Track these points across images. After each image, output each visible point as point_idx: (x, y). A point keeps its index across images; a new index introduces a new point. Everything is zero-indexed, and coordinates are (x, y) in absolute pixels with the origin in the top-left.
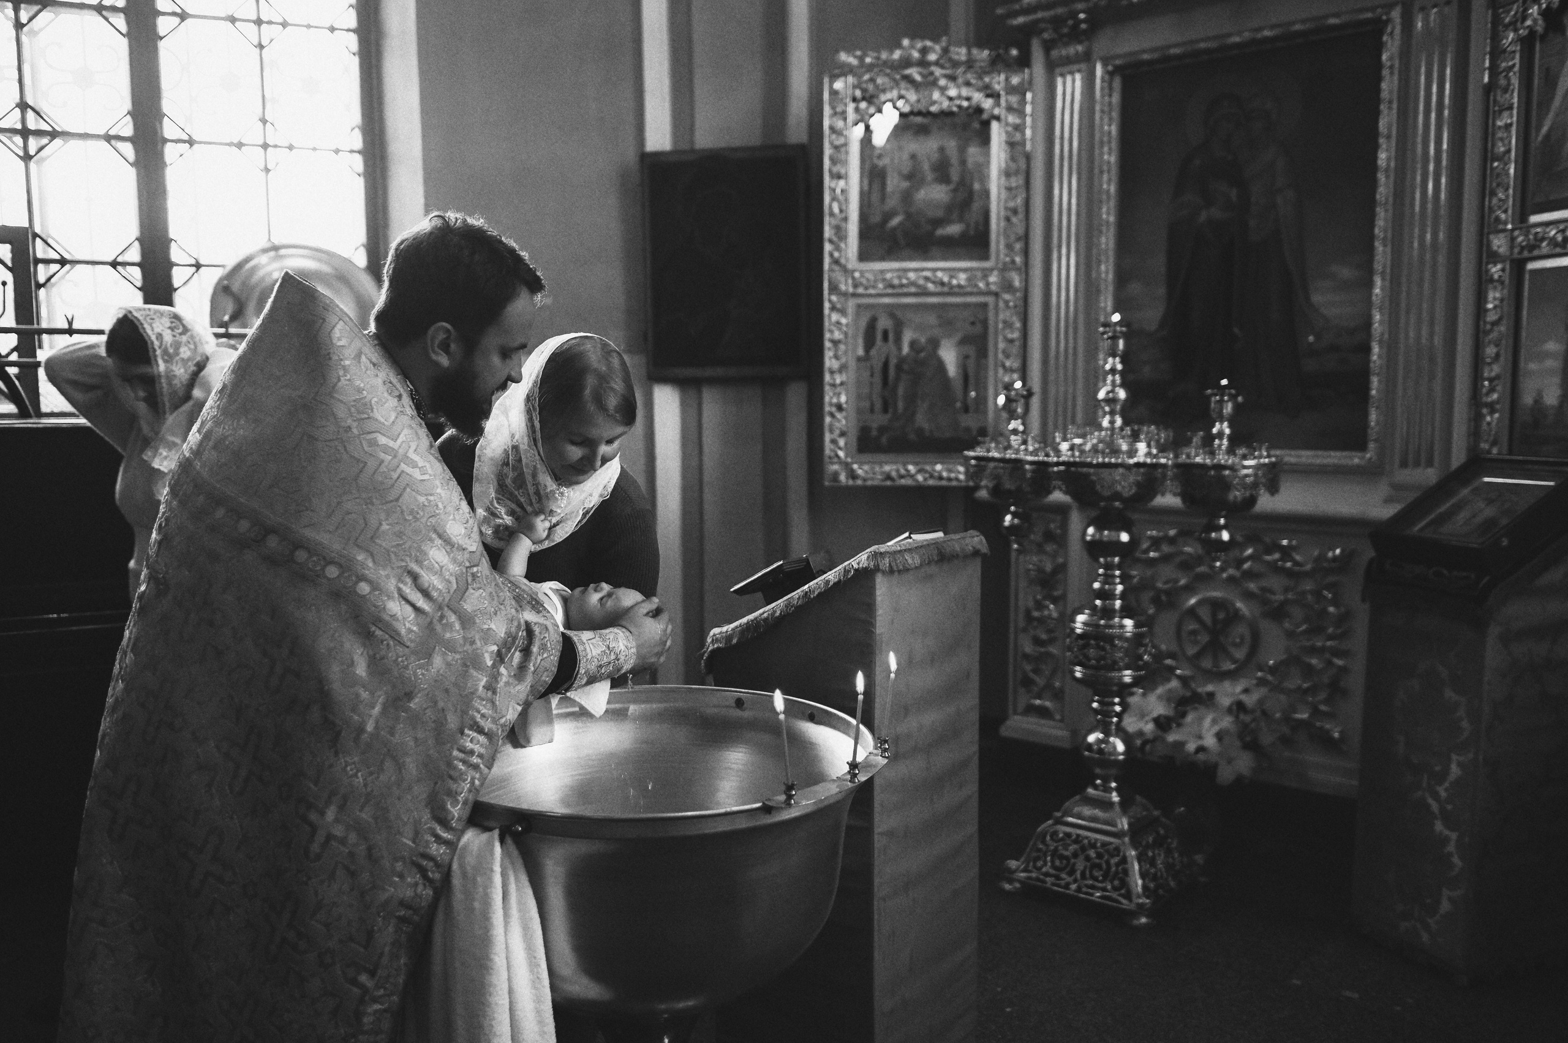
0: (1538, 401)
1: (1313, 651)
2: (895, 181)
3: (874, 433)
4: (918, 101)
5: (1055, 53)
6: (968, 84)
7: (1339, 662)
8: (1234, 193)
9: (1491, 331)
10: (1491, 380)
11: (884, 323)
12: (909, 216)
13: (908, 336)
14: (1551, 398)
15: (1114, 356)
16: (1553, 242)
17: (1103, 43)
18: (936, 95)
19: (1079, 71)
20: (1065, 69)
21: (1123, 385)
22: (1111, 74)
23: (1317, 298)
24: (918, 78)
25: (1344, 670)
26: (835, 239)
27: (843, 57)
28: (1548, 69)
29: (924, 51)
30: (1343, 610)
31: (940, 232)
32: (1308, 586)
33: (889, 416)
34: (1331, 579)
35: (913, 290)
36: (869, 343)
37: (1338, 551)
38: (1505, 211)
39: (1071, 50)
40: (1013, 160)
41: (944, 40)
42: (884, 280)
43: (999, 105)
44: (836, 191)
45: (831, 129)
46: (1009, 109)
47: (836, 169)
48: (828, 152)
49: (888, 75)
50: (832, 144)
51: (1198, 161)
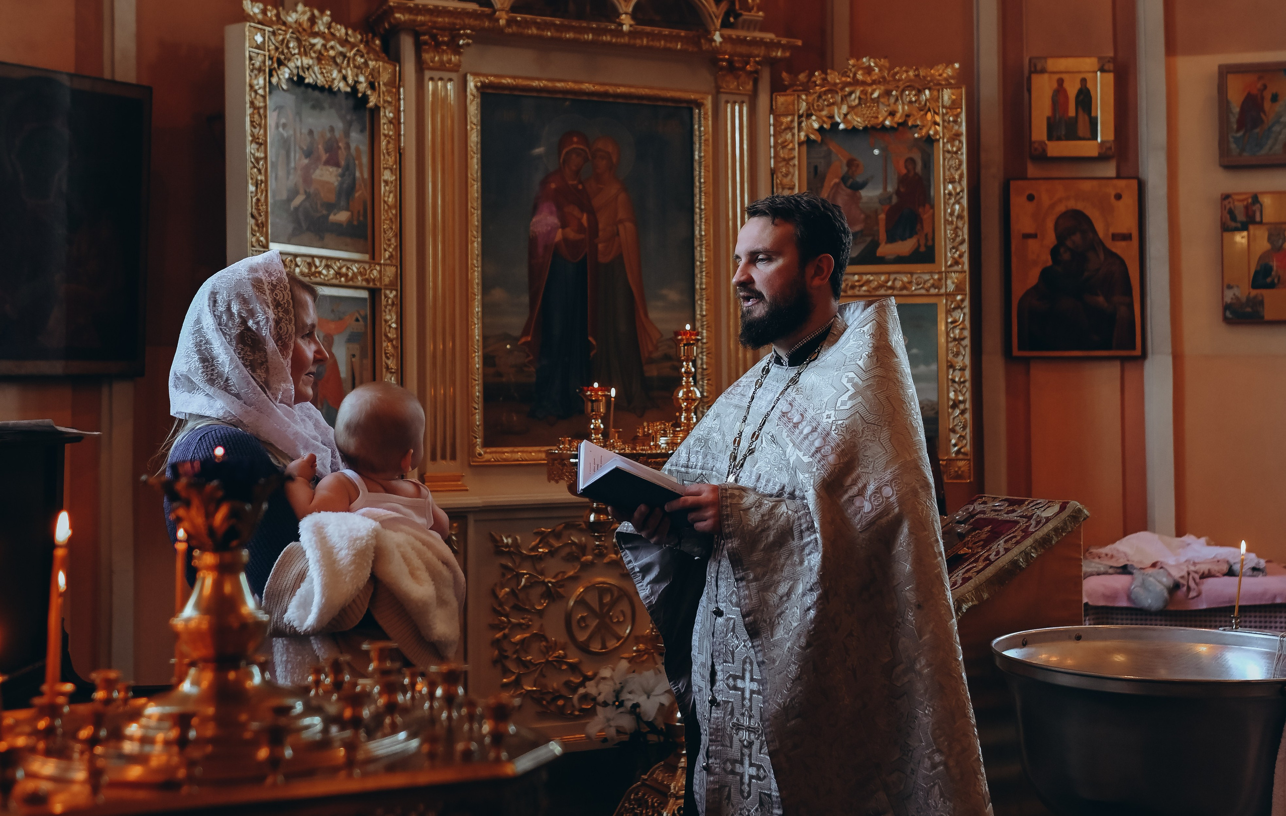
2: (298, 155)
5: (425, 56)
6: (357, 67)
8: (585, 220)
17: (473, 58)
19: (450, 80)
20: (436, 74)
26: (255, 213)
28: (816, 168)
39: (445, 58)
40: (389, 154)
41: (328, 13)
42: (297, 265)
43: (379, 96)
44: (257, 160)
45: (251, 86)
46: (385, 101)
47: (256, 131)
48: (249, 111)
49: (298, 40)
50: (252, 103)
51: (553, 186)
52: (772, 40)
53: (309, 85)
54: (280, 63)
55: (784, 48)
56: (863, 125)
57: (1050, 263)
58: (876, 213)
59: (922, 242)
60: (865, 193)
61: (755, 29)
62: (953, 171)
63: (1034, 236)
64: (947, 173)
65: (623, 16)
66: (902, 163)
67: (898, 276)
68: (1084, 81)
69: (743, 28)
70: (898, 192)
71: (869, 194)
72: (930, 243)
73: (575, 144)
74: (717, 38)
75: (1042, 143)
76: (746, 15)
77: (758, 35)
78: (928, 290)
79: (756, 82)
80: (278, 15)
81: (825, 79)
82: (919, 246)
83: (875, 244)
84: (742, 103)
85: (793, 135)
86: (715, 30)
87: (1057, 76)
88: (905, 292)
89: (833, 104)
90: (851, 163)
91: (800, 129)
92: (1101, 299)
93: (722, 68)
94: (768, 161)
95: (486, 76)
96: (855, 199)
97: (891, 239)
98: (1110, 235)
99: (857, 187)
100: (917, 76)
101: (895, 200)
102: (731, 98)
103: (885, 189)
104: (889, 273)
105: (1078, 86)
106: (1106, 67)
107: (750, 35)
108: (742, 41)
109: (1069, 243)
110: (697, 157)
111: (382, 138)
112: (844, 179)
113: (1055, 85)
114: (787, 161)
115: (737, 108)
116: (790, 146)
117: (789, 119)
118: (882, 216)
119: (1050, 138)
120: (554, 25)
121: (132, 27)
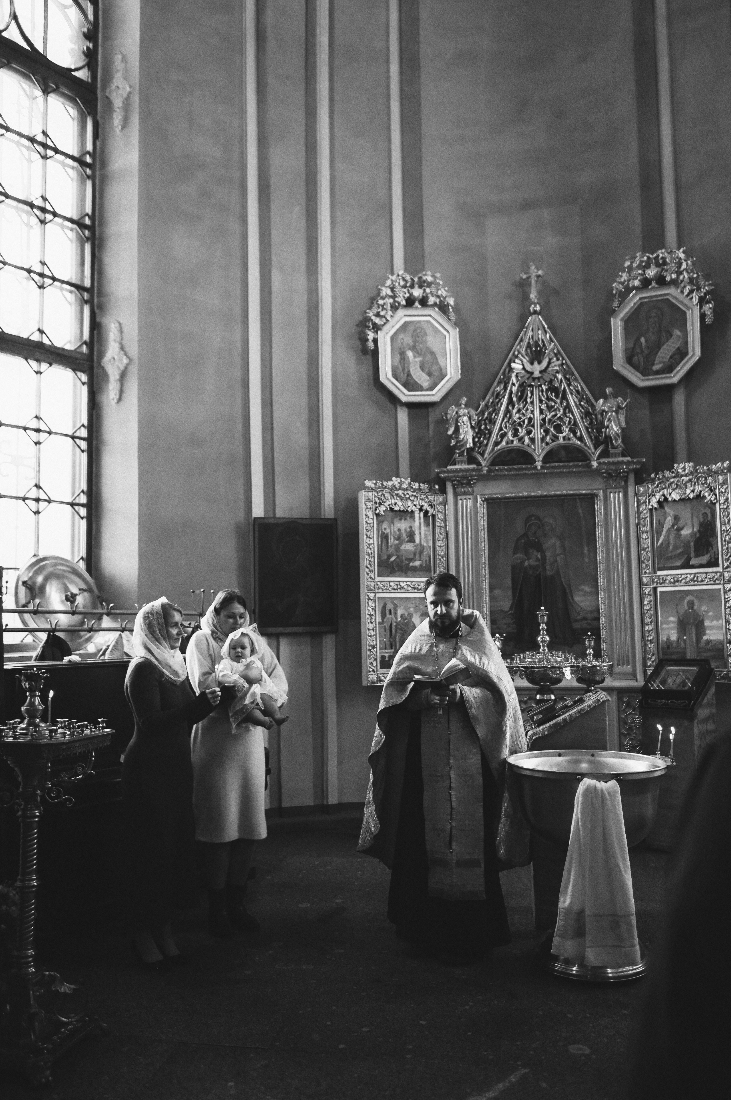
0: (668, 639)
2: (392, 540)
3: (387, 659)
4: (403, 505)
5: (458, 490)
6: (422, 500)
8: (539, 556)
9: (646, 613)
10: (649, 631)
11: (390, 606)
12: (398, 556)
13: (399, 612)
14: (674, 637)
15: (543, 623)
16: (670, 582)
17: (478, 488)
18: (410, 503)
19: (470, 499)
20: (463, 497)
21: (547, 634)
22: (483, 501)
23: (577, 599)
24: (403, 496)
26: (369, 566)
27: (367, 483)
28: (659, 521)
29: (401, 483)
31: (411, 564)
33: (393, 650)
35: (402, 591)
36: (383, 615)
38: (648, 569)
39: (466, 490)
40: (441, 534)
41: (409, 479)
42: (390, 586)
43: (435, 509)
44: (369, 544)
45: (366, 515)
46: (438, 511)
47: (368, 534)
48: (365, 526)
49: (389, 493)
50: (366, 522)
51: (523, 541)
52: (628, 461)
53: (396, 511)
54: (380, 504)
55: (634, 463)
56: (679, 498)
58: (689, 542)
59: (712, 556)
60: (683, 532)
61: (619, 457)
62: (725, 518)
64: (722, 519)
65: (537, 463)
66: (701, 516)
67: (699, 575)
69: (612, 457)
70: (699, 531)
71: (686, 532)
72: (716, 556)
73: (533, 520)
74: (595, 464)
76: (612, 451)
77: (620, 459)
78: (715, 581)
79: (626, 482)
80: (382, 484)
81: (663, 476)
82: (711, 559)
83: (689, 559)
84: (620, 492)
85: (646, 505)
86: (594, 460)
88: (703, 583)
89: (665, 488)
90: (676, 518)
91: (649, 502)
93: (605, 477)
94: (633, 520)
95: (486, 495)
96: (678, 535)
97: (697, 556)
99: (679, 530)
100: (708, 470)
101: (698, 535)
102: (613, 490)
103: (693, 529)
104: (695, 574)
107: (615, 460)
108: (613, 463)
110: (597, 521)
111: (437, 528)
112: (673, 526)
114: (645, 519)
115: (616, 495)
116: (645, 512)
117: (644, 499)
118: (692, 544)
120: (515, 469)
121: (332, 495)
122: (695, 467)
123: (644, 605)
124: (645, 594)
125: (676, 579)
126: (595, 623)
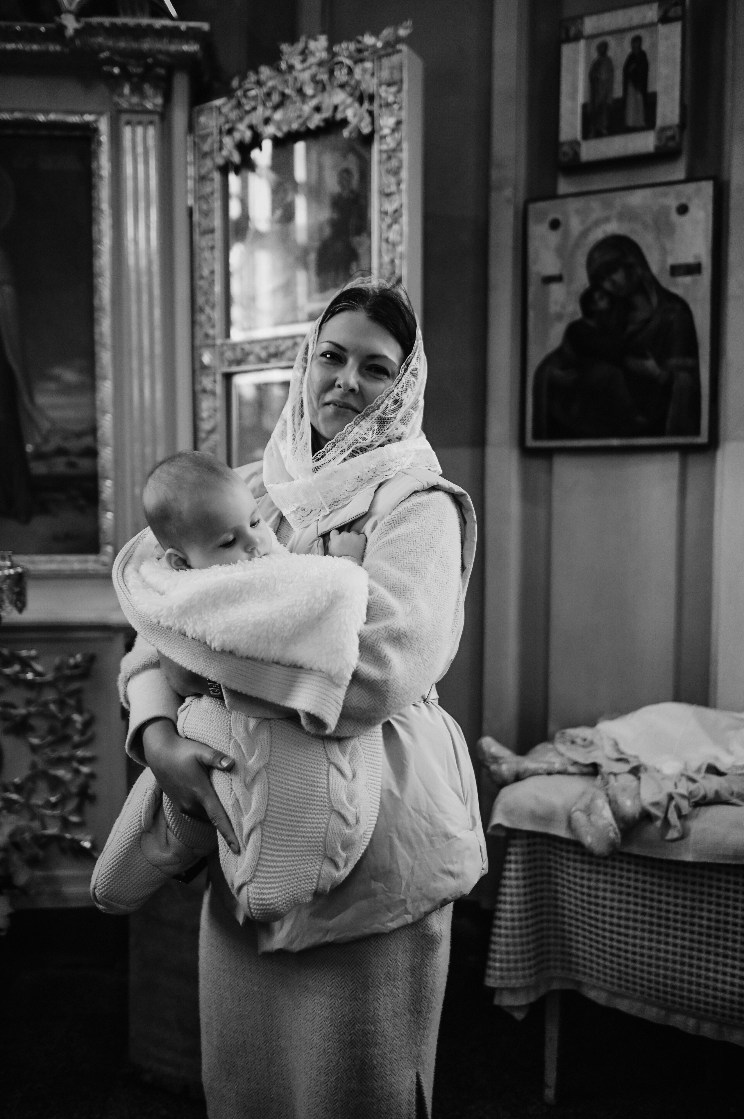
1: (60, 762)
7: (85, 769)
9: (207, 439)
16: (258, 357)
23: (42, 400)
25: (92, 776)
30: (87, 716)
32: (50, 695)
34: (74, 686)
37: (79, 657)
38: (213, 327)
56: (285, 130)
57: (579, 315)
61: (143, 13)
62: (391, 177)
63: (558, 279)
64: (384, 181)
68: (637, 41)
69: (125, 13)
74: (71, 24)
75: (575, 144)
77: (146, 21)
79: (168, 94)
81: (256, 77)
84: (149, 124)
85: (213, 159)
87: (597, 42)
91: (220, 150)
92: (651, 364)
93: (113, 77)
94: (181, 200)
97: (323, 287)
98: (668, 267)
100: (359, 50)
105: (628, 49)
106: (671, 14)
109: (607, 285)
113: (595, 55)
114: (208, 196)
115: (140, 131)
116: (210, 177)
117: (209, 140)
118: (312, 257)
119: (586, 135)
122: (329, 49)
123: (202, 419)
124: (204, 391)
125: (272, 350)
126: (84, 464)
